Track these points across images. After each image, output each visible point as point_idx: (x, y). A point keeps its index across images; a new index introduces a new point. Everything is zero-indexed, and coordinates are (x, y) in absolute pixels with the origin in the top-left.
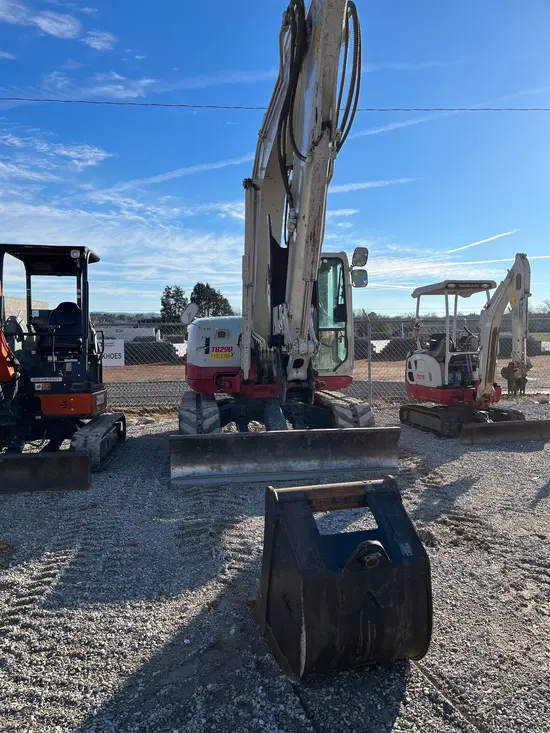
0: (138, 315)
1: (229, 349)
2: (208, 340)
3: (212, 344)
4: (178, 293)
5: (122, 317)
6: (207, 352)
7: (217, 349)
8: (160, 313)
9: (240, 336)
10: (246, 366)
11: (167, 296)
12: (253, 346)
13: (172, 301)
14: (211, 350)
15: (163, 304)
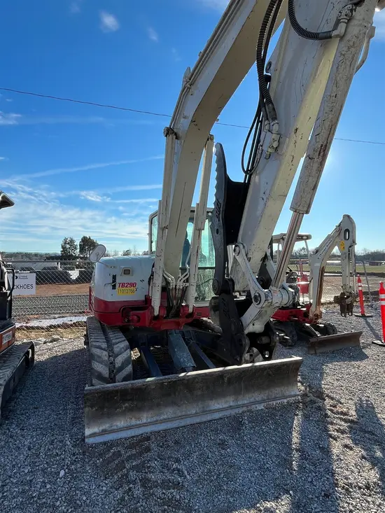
0: (46, 254)
1: (133, 285)
2: (114, 277)
3: (118, 281)
4: (72, 241)
5: (36, 255)
6: (114, 287)
7: (123, 285)
8: (60, 253)
9: (152, 275)
10: (156, 303)
11: (65, 243)
12: (164, 284)
13: (68, 246)
14: (117, 286)
15: (63, 247)
